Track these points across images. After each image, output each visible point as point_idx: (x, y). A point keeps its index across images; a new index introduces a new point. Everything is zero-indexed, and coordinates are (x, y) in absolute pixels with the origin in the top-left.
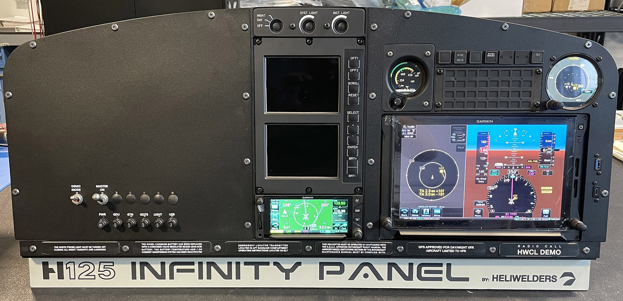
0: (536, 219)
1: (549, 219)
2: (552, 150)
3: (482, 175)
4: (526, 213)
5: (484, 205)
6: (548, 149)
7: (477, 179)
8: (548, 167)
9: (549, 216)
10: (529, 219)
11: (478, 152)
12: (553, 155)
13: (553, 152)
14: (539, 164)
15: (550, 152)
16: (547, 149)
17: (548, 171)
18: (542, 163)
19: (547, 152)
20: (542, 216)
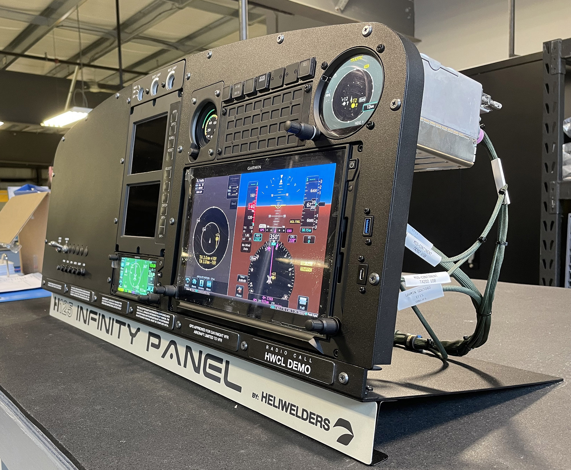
0: (291, 311)
1: (306, 313)
2: (316, 204)
3: (247, 241)
4: (282, 299)
5: (245, 281)
6: (312, 204)
7: (243, 245)
8: (310, 231)
9: (306, 310)
10: (284, 309)
11: (246, 208)
12: (317, 212)
13: (317, 208)
14: (302, 226)
15: (313, 207)
16: (311, 202)
17: (309, 237)
18: (305, 224)
19: (310, 207)
20: (299, 308)
